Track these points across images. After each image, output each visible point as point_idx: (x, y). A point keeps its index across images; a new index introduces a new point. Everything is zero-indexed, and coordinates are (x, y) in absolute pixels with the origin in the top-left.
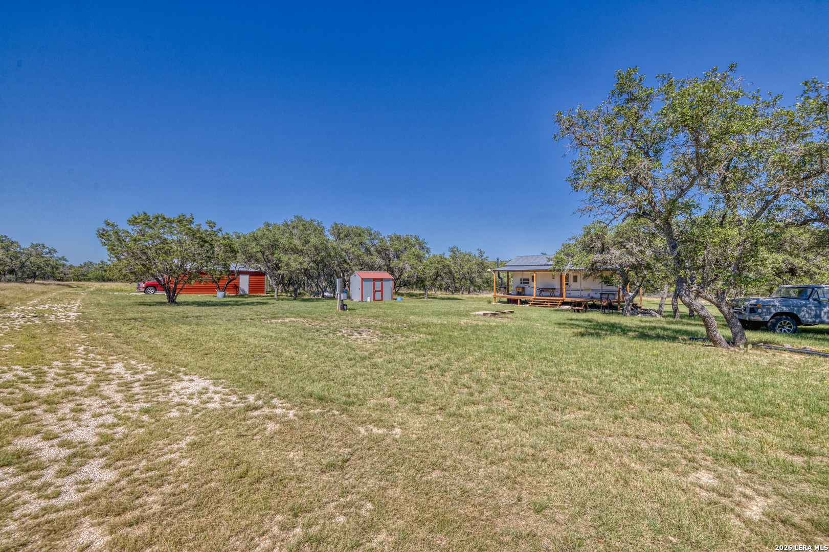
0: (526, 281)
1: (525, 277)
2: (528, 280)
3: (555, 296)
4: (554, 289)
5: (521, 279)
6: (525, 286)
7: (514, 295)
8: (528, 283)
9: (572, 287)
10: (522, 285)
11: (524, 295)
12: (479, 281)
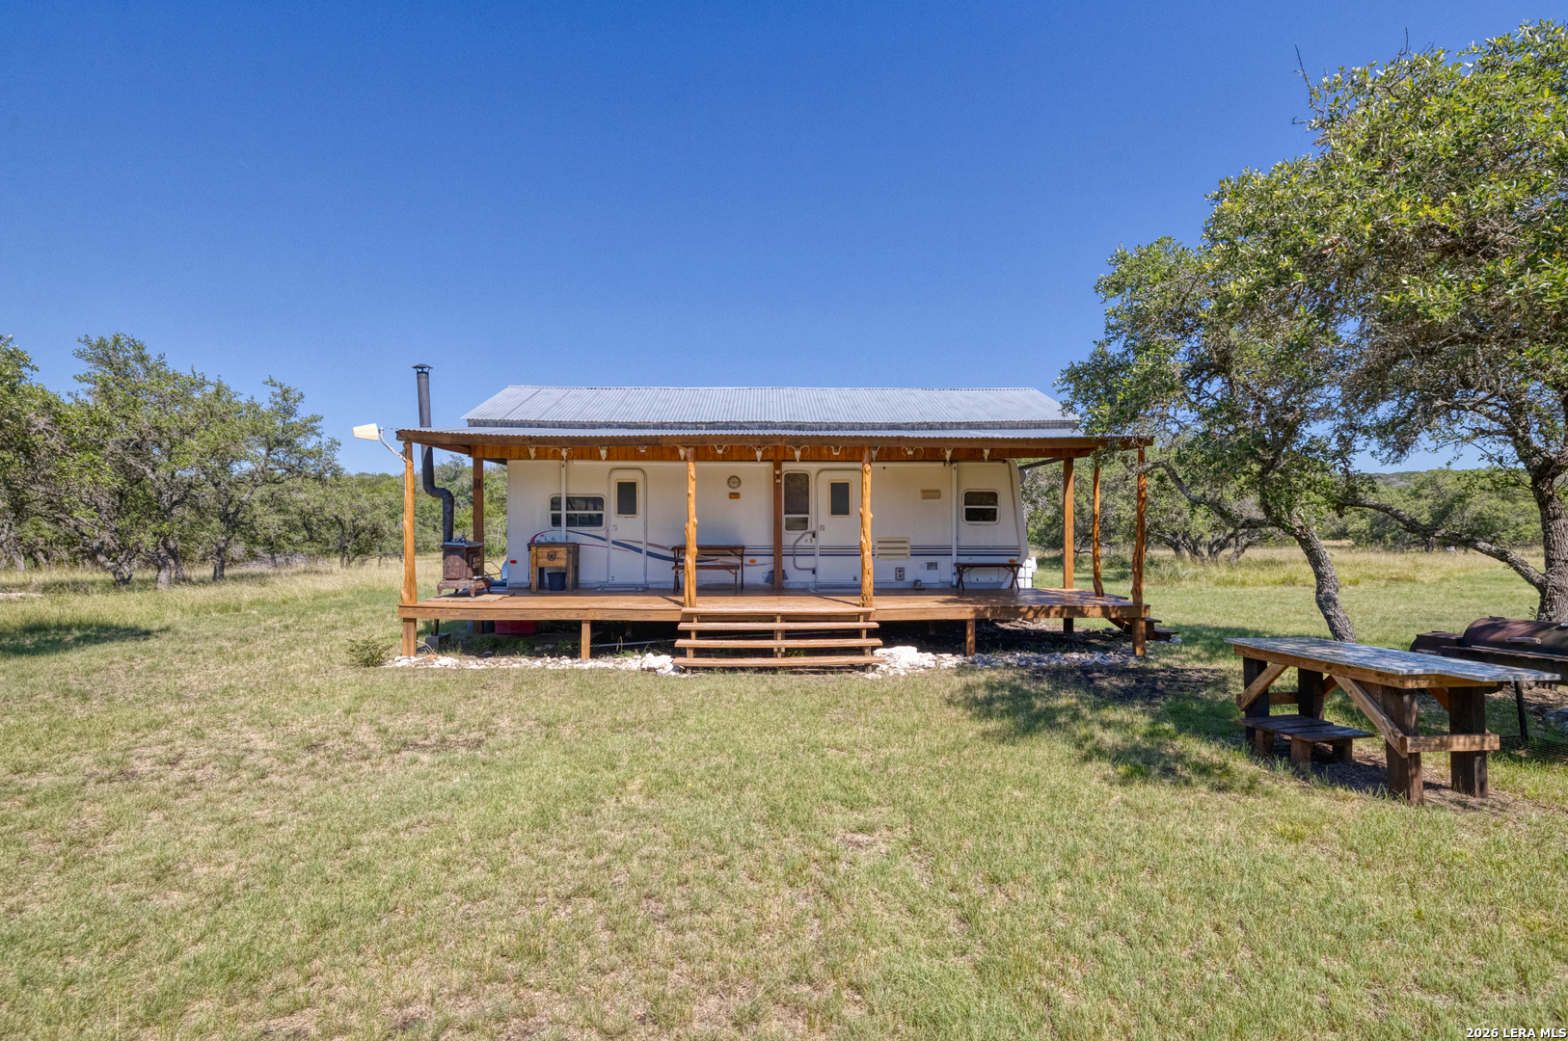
0: (583, 513)
1: (580, 490)
2: (598, 502)
3: (740, 589)
4: (738, 550)
5: (555, 503)
6: (581, 535)
7: (516, 590)
8: (597, 521)
9: (825, 539)
10: (561, 533)
11: (577, 589)
12: (270, 522)
